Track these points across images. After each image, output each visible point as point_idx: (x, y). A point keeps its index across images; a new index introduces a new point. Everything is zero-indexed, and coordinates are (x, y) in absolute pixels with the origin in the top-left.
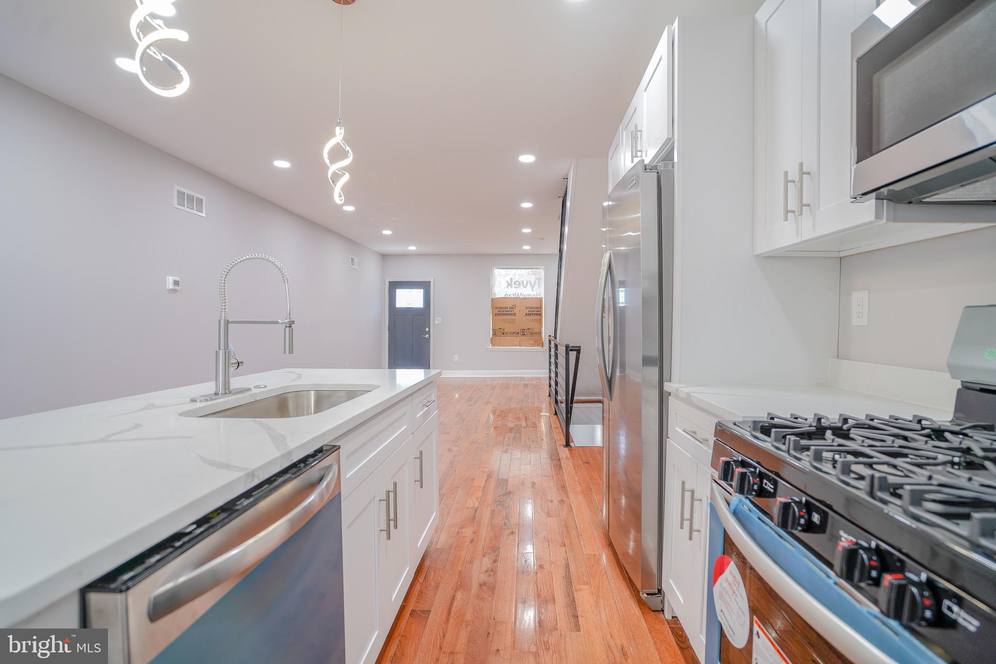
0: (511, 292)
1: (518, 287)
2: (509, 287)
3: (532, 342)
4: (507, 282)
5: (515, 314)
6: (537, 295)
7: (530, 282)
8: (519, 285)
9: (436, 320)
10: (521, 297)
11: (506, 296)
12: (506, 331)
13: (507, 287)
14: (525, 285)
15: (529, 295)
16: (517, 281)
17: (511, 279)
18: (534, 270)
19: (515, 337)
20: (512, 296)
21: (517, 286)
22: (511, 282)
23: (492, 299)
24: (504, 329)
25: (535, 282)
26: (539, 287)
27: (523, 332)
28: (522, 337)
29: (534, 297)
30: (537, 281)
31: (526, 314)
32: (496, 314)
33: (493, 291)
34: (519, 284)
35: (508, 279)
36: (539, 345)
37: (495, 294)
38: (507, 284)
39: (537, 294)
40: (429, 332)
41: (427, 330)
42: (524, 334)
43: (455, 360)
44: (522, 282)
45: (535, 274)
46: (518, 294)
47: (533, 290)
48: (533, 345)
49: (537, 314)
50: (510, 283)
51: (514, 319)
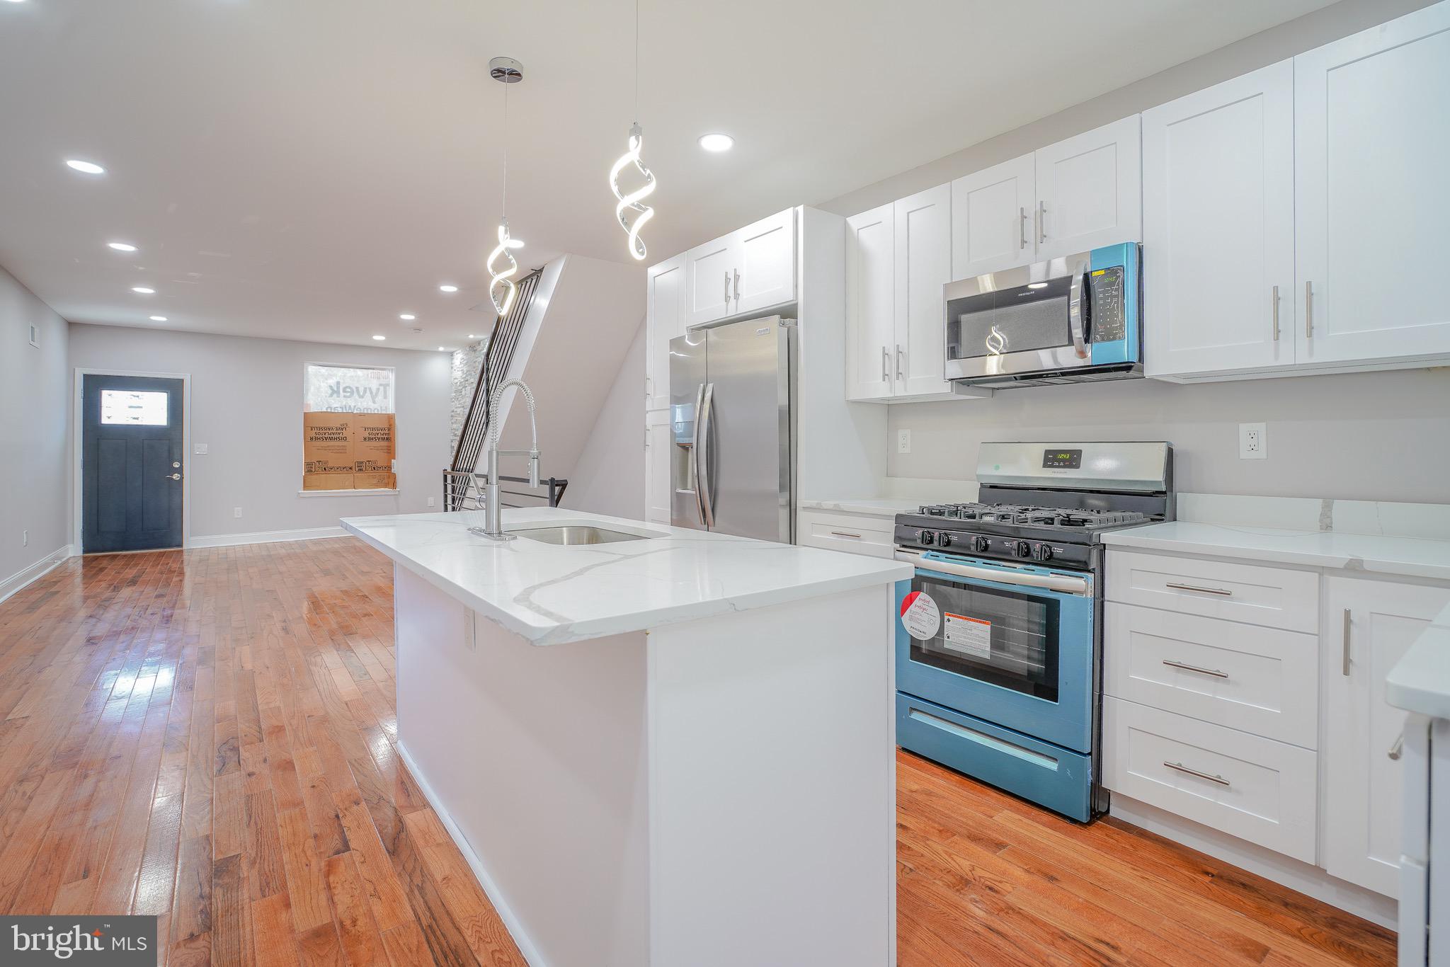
0: (338, 404)
1: (349, 397)
2: (335, 395)
3: (375, 481)
4: (331, 387)
5: (345, 439)
6: (381, 410)
7: (370, 389)
8: (352, 392)
9: (194, 449)
10: (355, 412)
11: (329, 410)
12: (330, 465)
13: (331, 395)
14: (361, 394)
15: (367, 410)
16: (350, 388)
17: (338, 383)
18: (375, 371)
19: (344, 475)
20: (340, 410)
21: (348, 394)
22: (338, 388)
23: (305, 413)
24: (326, 462)
25: (378, 389)
26: (385, 397)
27: (360, 467)
28: (359, 474)
29: (376, 412)
30: (382, 388)
31: (365, 439)
32: (311, 439)
33: (305, 402)
34: (350, 391)
35: (332, 382)
36: (386, 486)
37: (308, 405)
38: (330, 392)
39: (381, 407)
40: (180, 470)
41: (176, 465)
42: (361, 470)
43: (236, 516)
44: (357, 388)
45: (379, 378)
46: (350, 406)
47: (374, 402)
48: (377, 486)
49: (383, 439)
50: (336, 389)
51: (344, 446)
